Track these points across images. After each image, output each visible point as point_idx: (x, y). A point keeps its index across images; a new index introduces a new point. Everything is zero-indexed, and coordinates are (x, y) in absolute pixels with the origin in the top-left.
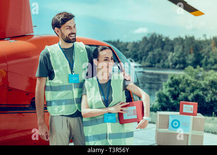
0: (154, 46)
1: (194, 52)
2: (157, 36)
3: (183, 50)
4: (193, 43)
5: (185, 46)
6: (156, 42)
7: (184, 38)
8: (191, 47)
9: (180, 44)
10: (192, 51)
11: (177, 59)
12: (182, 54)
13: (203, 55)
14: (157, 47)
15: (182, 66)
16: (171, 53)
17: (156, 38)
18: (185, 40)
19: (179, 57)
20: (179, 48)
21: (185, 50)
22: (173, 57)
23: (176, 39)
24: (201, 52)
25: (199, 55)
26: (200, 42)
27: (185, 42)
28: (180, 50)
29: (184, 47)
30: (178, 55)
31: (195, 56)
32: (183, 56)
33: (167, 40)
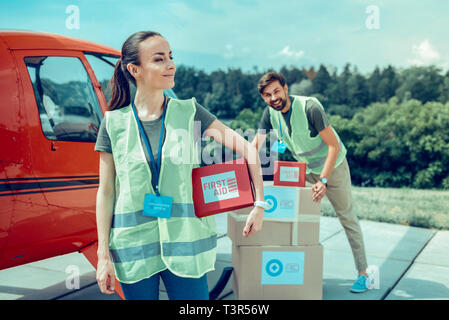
0: (182, 84)
1: (242, 92)
2: (187, 69)
3: (226, 90)
4: (239, 78)
5: (229, 83)
6: (185, 79)
7: (226, 71)
8: (237, 85)
9: (220, 81)
10: (238, 91)
11: (217, 103)
12: (224, 95)
13: (254, 96)
14: (186, 85)
15: (224, 112)
16: (208, 95)
17: (185, 72)
18: (228, 75)
19: (220, 100)
20: (219, 87)
21: (229, 89)
22: (211, 101)
23: (215, 74)
24: (251, 92)
25: (250, 96)
26: (250, 77)
27: (228, 78)
28: (222, 89)
29: (226, 85)
30: (218, 97)
31: (243, 98)
32: (226, 99)
33: (202, 74)
